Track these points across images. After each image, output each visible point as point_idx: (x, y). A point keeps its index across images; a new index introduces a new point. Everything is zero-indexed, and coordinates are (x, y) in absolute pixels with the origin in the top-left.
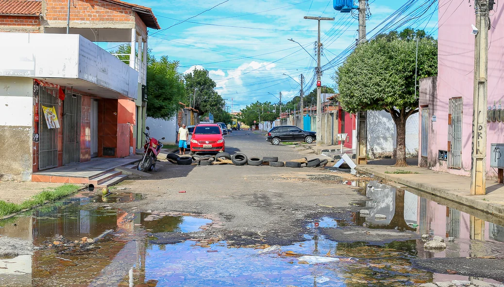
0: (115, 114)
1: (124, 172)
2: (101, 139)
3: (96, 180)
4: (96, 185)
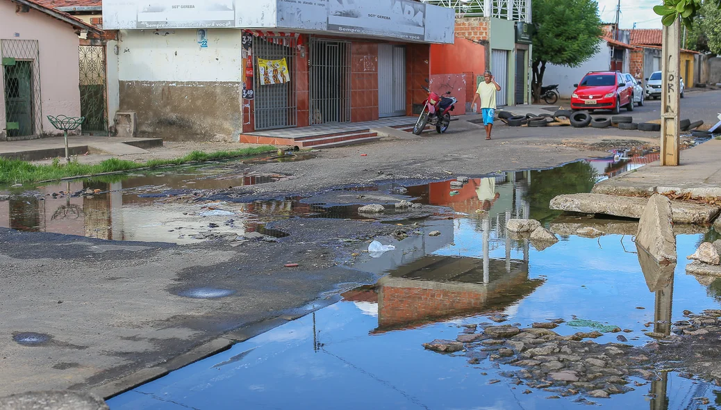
0: (426, 62)
1: (381, 134)
2: (409, 94)
3: (302, 142)
4: (301, 147)
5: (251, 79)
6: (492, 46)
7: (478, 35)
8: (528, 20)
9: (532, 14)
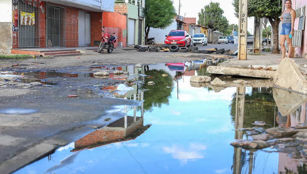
0: (101, 21)
1: (82, 52)
2: (92, 36)
3: (44, 53)
4: (43, 55)
5: (17, 22)
6: (129, 17)
7: (122, 11)
8: (143, 6)
9: (145, 4)
